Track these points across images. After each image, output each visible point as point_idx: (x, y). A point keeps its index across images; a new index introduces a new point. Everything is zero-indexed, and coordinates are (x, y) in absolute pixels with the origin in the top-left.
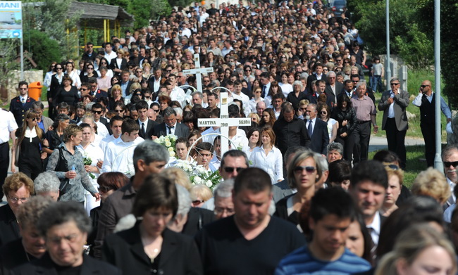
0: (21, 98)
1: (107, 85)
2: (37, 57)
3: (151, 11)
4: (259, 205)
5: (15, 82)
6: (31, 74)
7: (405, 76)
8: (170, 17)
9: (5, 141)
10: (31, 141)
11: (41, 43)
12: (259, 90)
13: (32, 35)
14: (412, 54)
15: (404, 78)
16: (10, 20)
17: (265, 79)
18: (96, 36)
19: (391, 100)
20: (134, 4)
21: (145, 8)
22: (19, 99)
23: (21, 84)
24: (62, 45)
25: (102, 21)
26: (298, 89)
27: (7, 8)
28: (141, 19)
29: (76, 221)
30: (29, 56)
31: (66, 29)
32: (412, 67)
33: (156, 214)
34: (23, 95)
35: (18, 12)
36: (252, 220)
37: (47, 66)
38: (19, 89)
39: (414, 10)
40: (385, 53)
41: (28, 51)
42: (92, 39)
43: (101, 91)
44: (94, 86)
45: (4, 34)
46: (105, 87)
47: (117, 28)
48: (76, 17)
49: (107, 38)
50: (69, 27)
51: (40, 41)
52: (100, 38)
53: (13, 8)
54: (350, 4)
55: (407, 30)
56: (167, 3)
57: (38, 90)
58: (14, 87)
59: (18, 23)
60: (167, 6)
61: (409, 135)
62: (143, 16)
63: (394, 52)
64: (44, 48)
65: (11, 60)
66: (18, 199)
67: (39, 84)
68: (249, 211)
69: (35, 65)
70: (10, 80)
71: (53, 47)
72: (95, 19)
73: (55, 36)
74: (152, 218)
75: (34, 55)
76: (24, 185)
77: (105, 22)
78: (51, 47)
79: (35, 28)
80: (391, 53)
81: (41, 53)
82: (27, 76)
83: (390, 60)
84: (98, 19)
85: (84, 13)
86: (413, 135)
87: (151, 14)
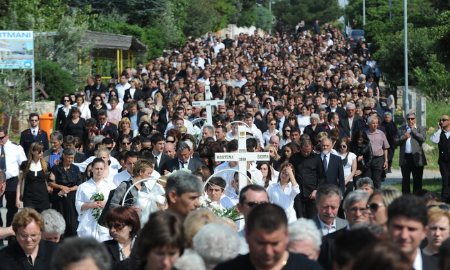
0: (32, 130)
1: (116, 118)
2: (49, 88)
3: (165, 41)
4: (275, 244)
5: (26, 113)
6: (43, 106)
7: (423, 108)
8: (184, 47)
9: (15, 176)
10: (36, 175)
11: (53, 74)
12: (274, 122)
13: (44, 66)
14: (431, 85)
15: (423, 110)
16: (21, 50)
17: (280, 113)
18: (109, 67)
19: (408, 135)
20: (148, 34)
21: (159, 37)
22: (30, 132)
23: (32, 115)
24: (74, 76)
25: (115, 51)
26: (315, 123)
27: (18, 38)
28: (155, 48)
29: (94, 258)
30: (41, 87)
31: (78, 60)
32: (431, 99)
33: (162, 254)
34: (34, 127)
35: (30, 41)
36: (268, 260)
37: (59, 97)
38: (30, 120)
39: (433, 41)
40: (403, 84)
41: (40, 81)
42: (105, 70)
43: (111, 124)
44: (104, 119)
45: (15, 64)
46: (115, 119)
47: (131, 58)
48: (88, 47)
49: (120, 69)
50: (82, 58)
51: (52, 72)
52: (113, 68)
53: (25, 38)
54: (368, 35)
55: (426, 61)
56: (182, 33)
57: (49, 121)
58: (25, 118)
59: (30, 53)
60: (182, 36)
61: (427, 168)
62: (157, 46)
63: (412, 83)
64: (56, 79)
65: (22, 91)
66: (28, 236)
67: (50, 115)
68: (264, 251)
69: (47, 96)
70: (21, 111)
71: (66, 78)
72: (109, 49)
73: (68, 67)
74: (158, 258)
75: (46, 85)
76: (33, 220)
77: (118, 52)
78: (63, 78)
79: (48, 58)
80: (409, 85)
81: (54, 84)
82: (38, 108)
83: (408, 91)
84: (111, 49)
85: (97, 43)
86: (432, 168)
87: (165, 45)
